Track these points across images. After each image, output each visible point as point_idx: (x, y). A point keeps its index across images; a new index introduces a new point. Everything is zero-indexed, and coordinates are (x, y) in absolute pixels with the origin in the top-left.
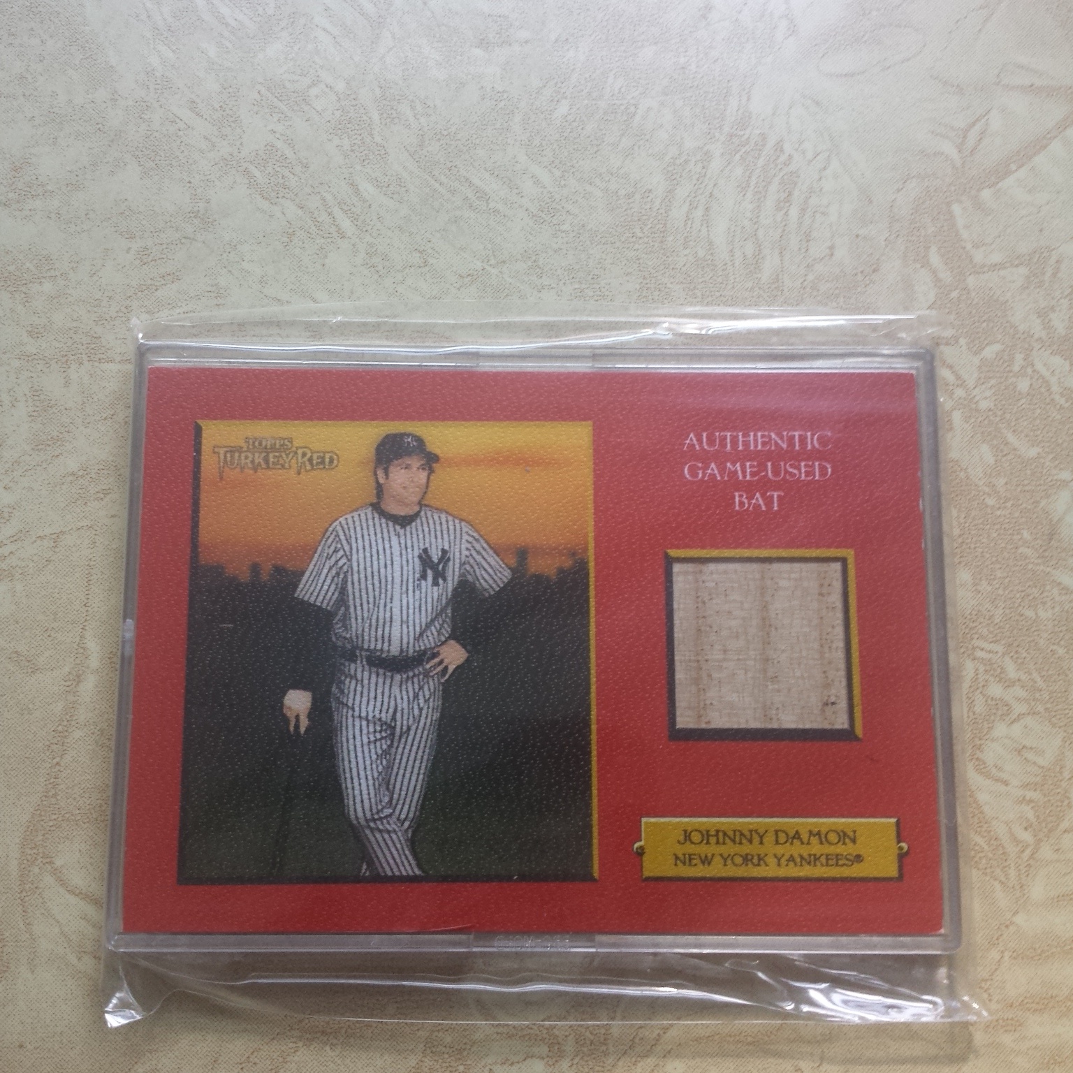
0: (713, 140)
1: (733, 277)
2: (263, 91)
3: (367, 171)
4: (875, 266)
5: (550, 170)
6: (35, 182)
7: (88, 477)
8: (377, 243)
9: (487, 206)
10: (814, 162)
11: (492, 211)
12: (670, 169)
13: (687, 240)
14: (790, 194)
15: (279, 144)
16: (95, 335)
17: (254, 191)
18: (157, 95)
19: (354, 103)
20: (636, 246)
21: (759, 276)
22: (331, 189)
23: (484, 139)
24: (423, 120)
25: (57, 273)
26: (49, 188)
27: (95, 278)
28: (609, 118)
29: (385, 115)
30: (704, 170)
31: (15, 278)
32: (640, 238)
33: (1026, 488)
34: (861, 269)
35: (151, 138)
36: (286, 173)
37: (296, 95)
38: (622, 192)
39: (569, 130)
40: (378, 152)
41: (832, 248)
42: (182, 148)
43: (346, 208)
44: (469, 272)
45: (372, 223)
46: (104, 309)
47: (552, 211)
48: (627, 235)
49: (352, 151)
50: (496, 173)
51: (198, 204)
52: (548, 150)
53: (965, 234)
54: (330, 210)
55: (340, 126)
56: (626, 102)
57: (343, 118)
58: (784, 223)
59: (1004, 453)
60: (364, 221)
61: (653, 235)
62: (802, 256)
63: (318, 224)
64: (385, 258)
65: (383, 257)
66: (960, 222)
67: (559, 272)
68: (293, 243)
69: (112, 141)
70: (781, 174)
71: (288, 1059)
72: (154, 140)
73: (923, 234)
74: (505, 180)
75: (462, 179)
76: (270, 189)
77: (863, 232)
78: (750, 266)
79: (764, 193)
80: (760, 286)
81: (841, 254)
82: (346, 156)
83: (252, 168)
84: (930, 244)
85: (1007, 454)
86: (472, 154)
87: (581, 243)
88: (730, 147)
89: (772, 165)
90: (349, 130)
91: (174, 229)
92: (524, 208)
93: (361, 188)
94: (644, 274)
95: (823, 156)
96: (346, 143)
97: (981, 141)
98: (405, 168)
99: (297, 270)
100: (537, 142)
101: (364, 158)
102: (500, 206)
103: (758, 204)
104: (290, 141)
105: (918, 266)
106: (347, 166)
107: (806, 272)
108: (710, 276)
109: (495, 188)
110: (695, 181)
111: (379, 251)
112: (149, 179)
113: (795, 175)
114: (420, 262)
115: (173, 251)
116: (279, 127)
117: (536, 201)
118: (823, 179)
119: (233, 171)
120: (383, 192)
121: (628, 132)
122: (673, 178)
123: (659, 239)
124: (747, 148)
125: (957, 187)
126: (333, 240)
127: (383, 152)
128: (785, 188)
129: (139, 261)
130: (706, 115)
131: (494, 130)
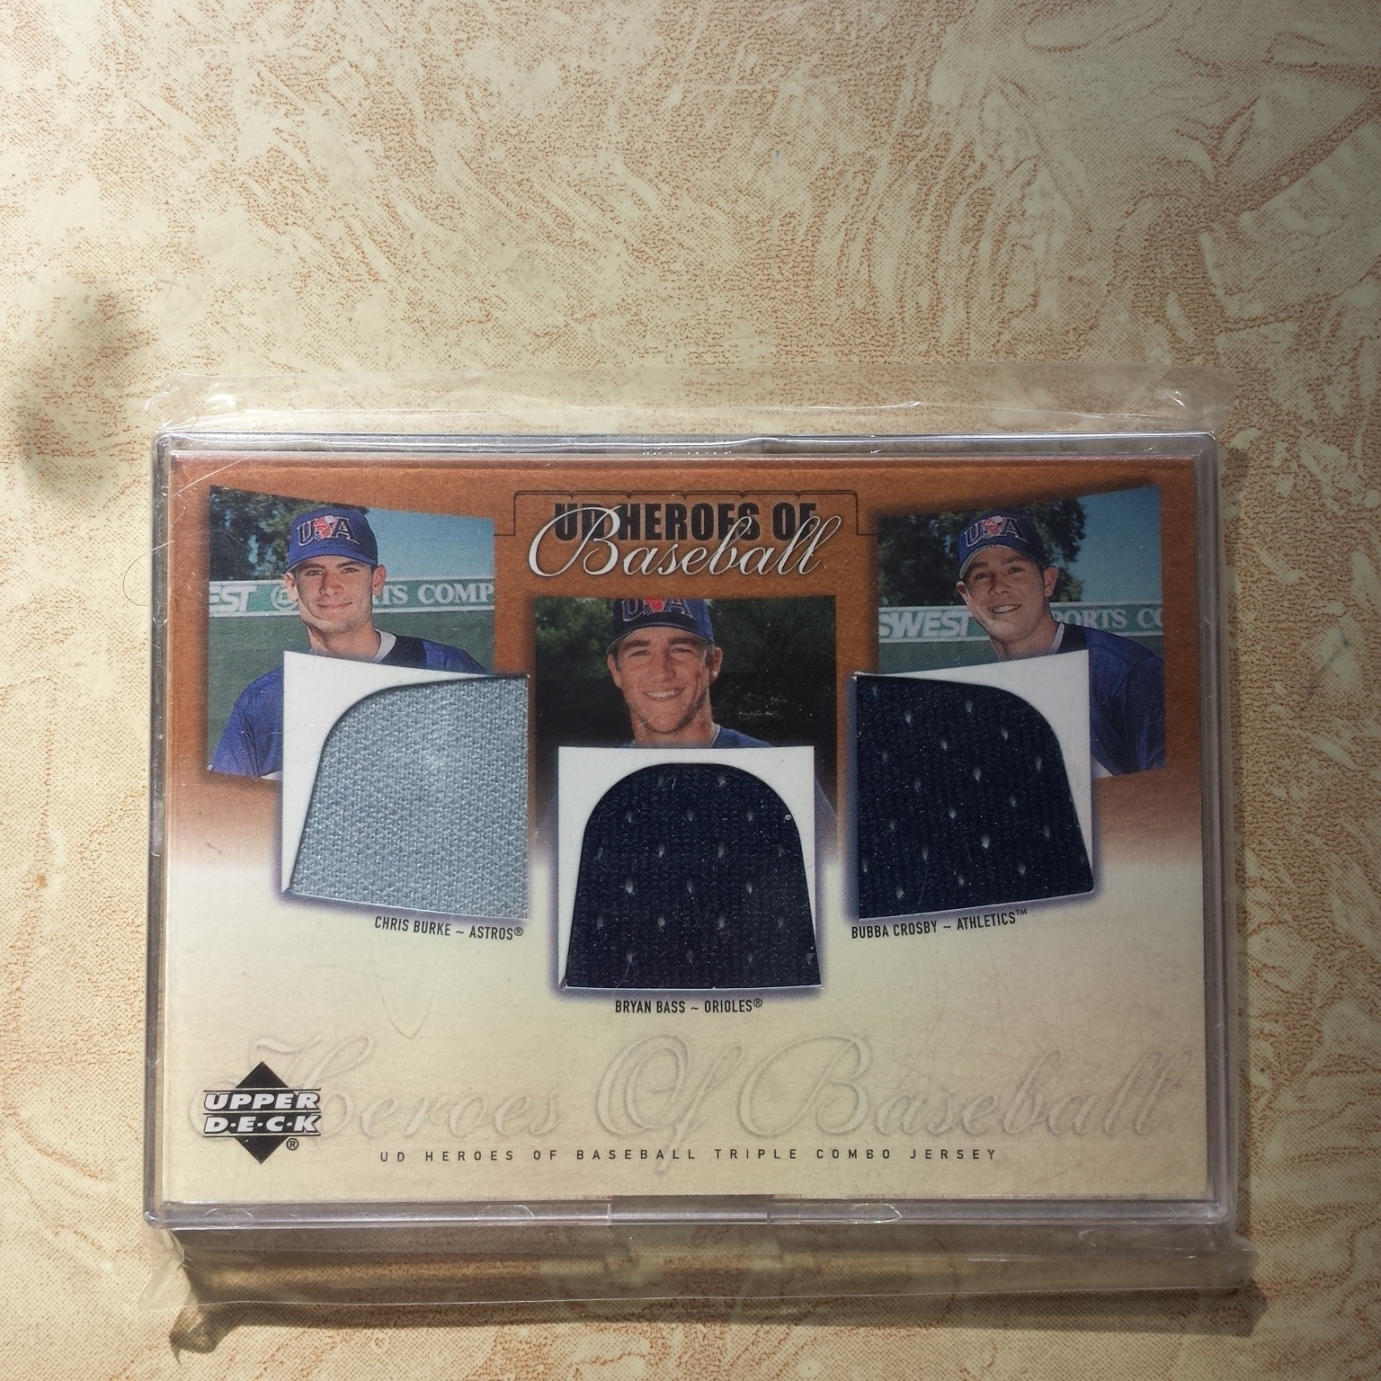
0: (878, 143)
1: (903, 336)
2: (265, 73)
3: (407, 185)
4: (1093, 321)
5: (656, 185)
7: (43, 612)
8: (422, 288)
10: (1015, 172)
14: (982, 220)
15: (288, 148)
16: (45, 418)
17: (254, 215)
18: (119, 79)
19: (388, 89)
20: (773, 293)
21: (937, 334)
23: (566, 141)
24: (483, 114)
28: (740, 112)
29: (431, 107)
30: (866, 186)
32: (779, 282)
34: (1074, 326)
35: (113, 140)
36: (297, 188)
37: (309, 78)
38: (754, 217)
39: (683, 128)
41: (1035, 295)
42: (156, 155)
43: (380, 239)
44: (548, 330)
46: (57, 382)
48: (761, 277)
50: (583, 190)
51: (179, 235)
52: (653, 157)
53: (1215, 275)
54: (357, 242)
55: (369, 123)
56: (759, 87)
57: (374, 110)
58: (971, 262)
59: (1255, 579)
60: (404, 259)
61: (795, 278)
62: (996, 306)
63: (342, 262)
64: (434, 309)
65: (431, 307)
66: (1210, 260)
67: (669, 330)
69: (60, 145)
70: (971, 191)
71: (323, 1358)
72: (117, 142)
73: (1159, 276)
74: (595, 199)
75: (537, 198)
76: (276, 213)
77: (1079, 273)
78: (925, 321)
79: (946, 218)
80: (939, 349)
81: (1048, 303)
82: (379, 166)
83: (251, 182)
84: (1169, 290)
85: (1258, 580)
86: (550, 163)
87: (698, 289)
88: (903, 153)
89: (958, 179)
90: (383, 128)
91: (148, 269)
92: (621, 239)
93: (400, 211)
94: (782, 332)
95: (1028, 165)
96: (378, 146)
97: (1244, 143)
98: (459, 182)
99: (315, 326)
100: (639, 145)
101: (403, 167)
102: (588, 237)
103: (938, 233)
104: (301, 144)
105: (1151, 321)
106: (380, 179)
107: (1000, 330)
108: (871, 335)
109: (582, 211)
110: (852, 202)
111: (424, 300)
112: (112, 199)
113: (989, 192)
114: (481, 315)
115: (148, 300)
116: (286, 124)
117: (637, 230)
118: (1027, 200)
119: (226, 187)
120: (429, 217)
121: (763, 130)
122: (823, 196)
123: (804, 283)
124: (924, 154)
125: (1208, 209)
126: (362, 284)
127: (429, 159)
128: (974, 211)
129: (101, 315)
130: (870, 107)
131: (581, 129)
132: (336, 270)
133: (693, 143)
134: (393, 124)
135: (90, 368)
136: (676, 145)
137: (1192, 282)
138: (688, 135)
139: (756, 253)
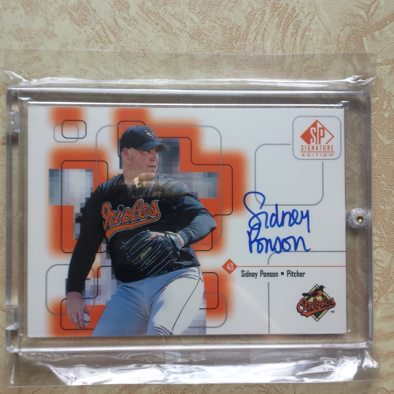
9: (172, 31)
11: (173, 33)
12: (248, 17)
13: (254, 48)
22: (106, 21)
33: (385, 157)
40: (126, 6)
45: (123, 37)
47: (198, 34)
49: (115, 5)
68: (89, 45)
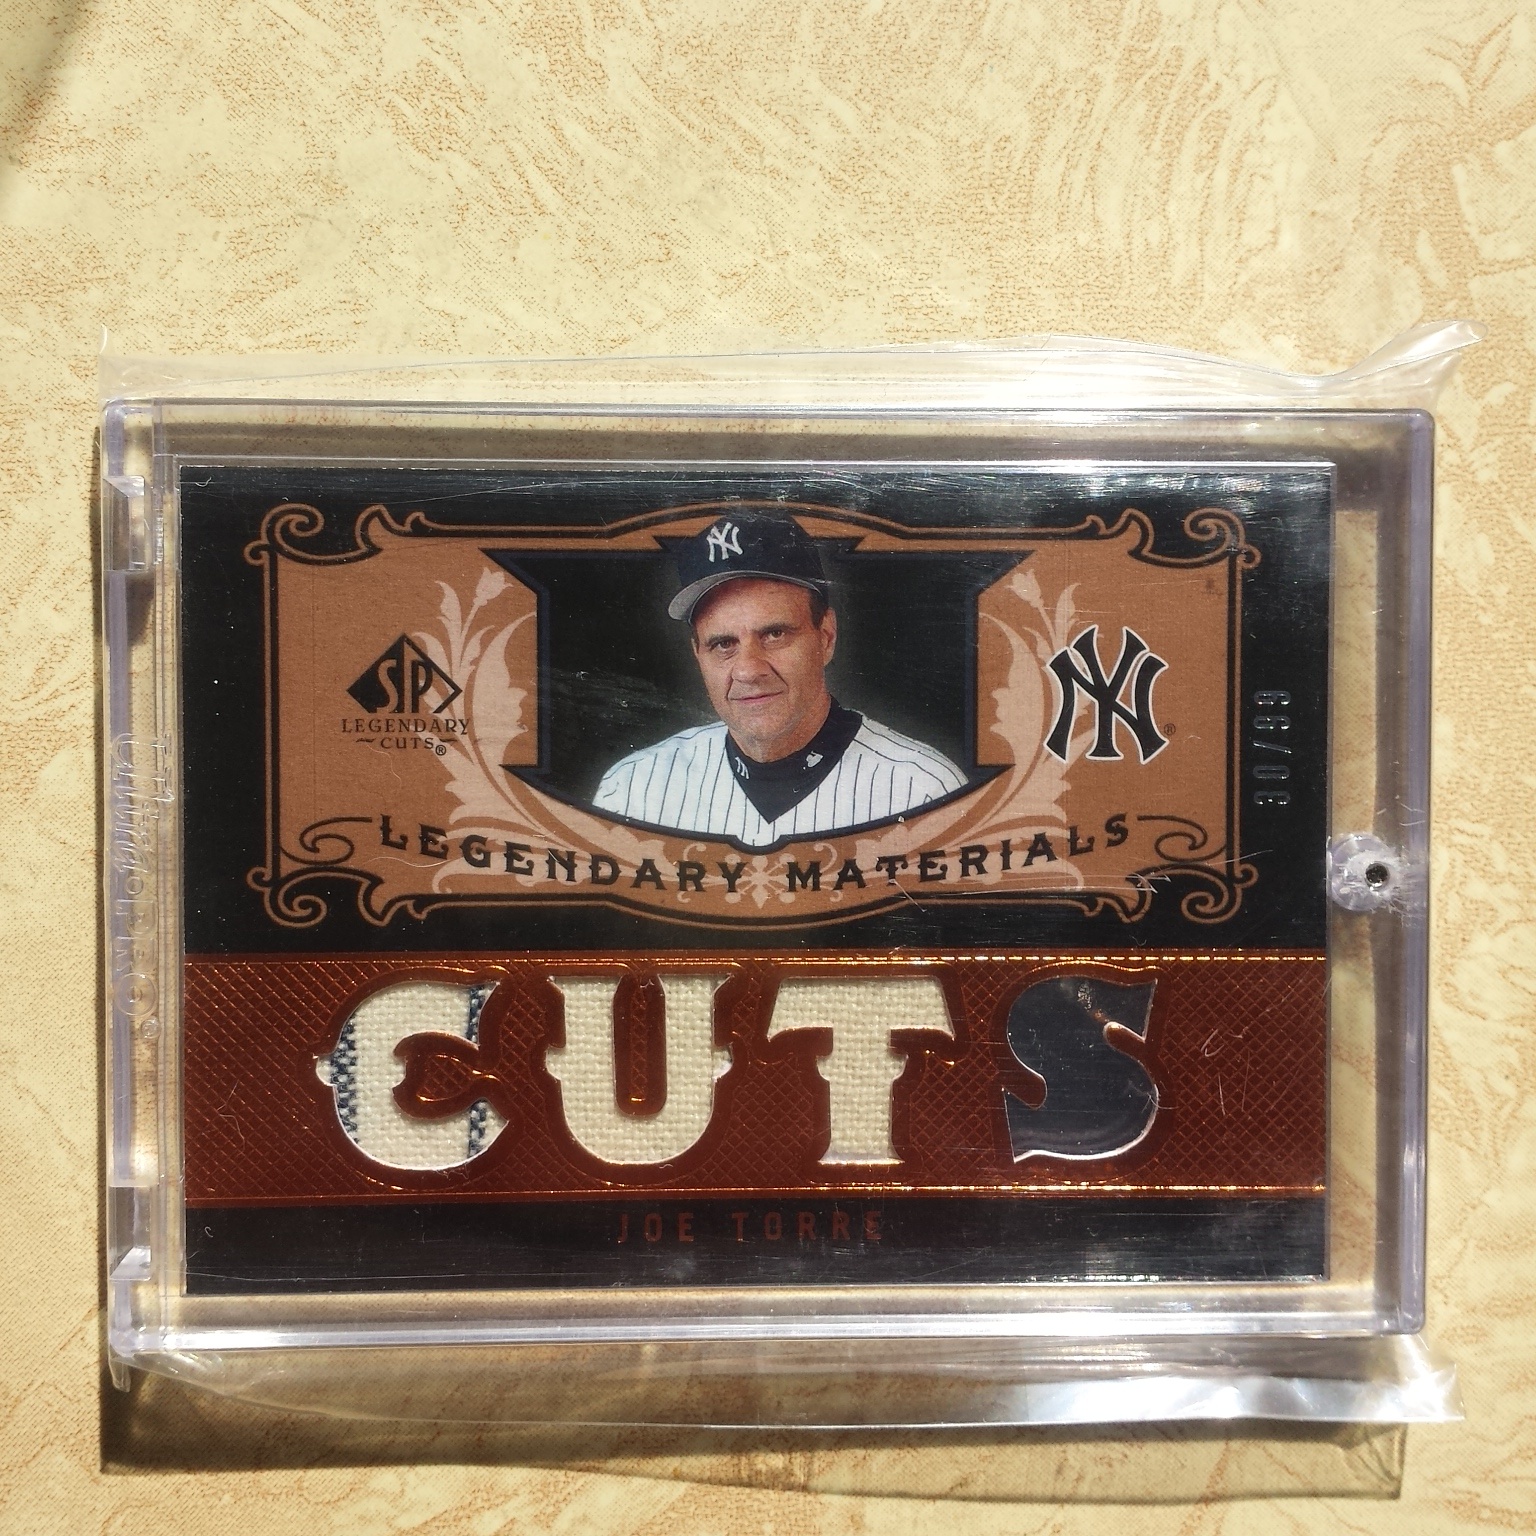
0: (1103, 58)
1: (1131, 276)
3: (575, 104)
4: (1337, 262)
5: (856, 105)
6: (65, 125)
8: (594, 223)
10: (1253, 93)
14: (1217, 146)
15: (439, 61)
17: (403, 138)
20: (987, 228)
21: (1168, 275)
23: (755, 53)
24: (661, 22)
25: (109, 274)
26: (87, 134)
27: (168, 281)
28: (948, 21)
29: (602, 14)
30: (1090, 106)
31: (45, 281)
32: (993, 214)
34: (1317, 266)
35: (240, 51)
36: (453, 109)
38: (965, 141)
39: (885, 39)
41: (1275, 232)
42: (290, 68)
43: (546, 166)
44: (735, 271)
46: (184, 330)
48: (973, 209)
50: (774, 109)
51: (319, 161)
52: (852, 71)
53: (1469, 212)
54: (520, 170)
55: (532, 32)
58: (1205, 194)
59: (1508, 548)
60: (573, 189)
61: (1012, 210)
62: (1232, 244)
63: (504, 192)
64: (607, 247)
65: (605, 245)
66: (1463, 194)
67: (870, 268)
69: (180, 58)
70: (1205, 114)
72: (246, 55)
73: (1409, 211)
74: (787, 120)
75: (722, 119)
76: (428, 136)
77: (1322, 207)
78: (1155, 260)
79: (1177, 144)
80: (1169, 291)
81: (1288, 240)
82: (543, 81)
83: (398, 101)
84: (1419, 228)
85: (1512, 550)
86: (736, 78)
87: (903, 223)
88: (1129, 69)
89: (1191, 99)
90: (547, 38)
91: (284, 201)
92: (817, 167)
93: (568, 133)
94: (996, 270)
95: (1267, 85)
96: (542, 58)
97: (1500, 64)
98: (634, 100)
99: (474, 266)
100: (836, 56)
101: (571, 84)
102: (781, 164)
103: (1169, 161)
104: (456, 57)
105: (1400, 261)
106: (545, 97)
107: (1237, 270)
108: (1095, 275)
109: (773, 133)
110: (1074, 124)
111: (597, 236)
112: (241, 120)
113: (1224, 115)
114: (660, 254)
115: (285, 237)
116: (438, 35)
117: (835, 155)
118: (1266, 123)
119: (371, 106)
120: (601, 140)
121: (974, 43)
122: (1042, 118)
123: (1020, 217)
124: (1153, 71)
125: (1461, 138)
126: (527, 217)
127: (601, 74)
128: (1209, 136)
129: (233, 254)
130: (1093, 17)
131: (771, 39)
132: (498, 203)
133: (897, 56)
134: (559, 34)
135: (222, 315)
136: (877, 58)
137: (1443, 219)
138: (891, 47)
139: (968, 182)
